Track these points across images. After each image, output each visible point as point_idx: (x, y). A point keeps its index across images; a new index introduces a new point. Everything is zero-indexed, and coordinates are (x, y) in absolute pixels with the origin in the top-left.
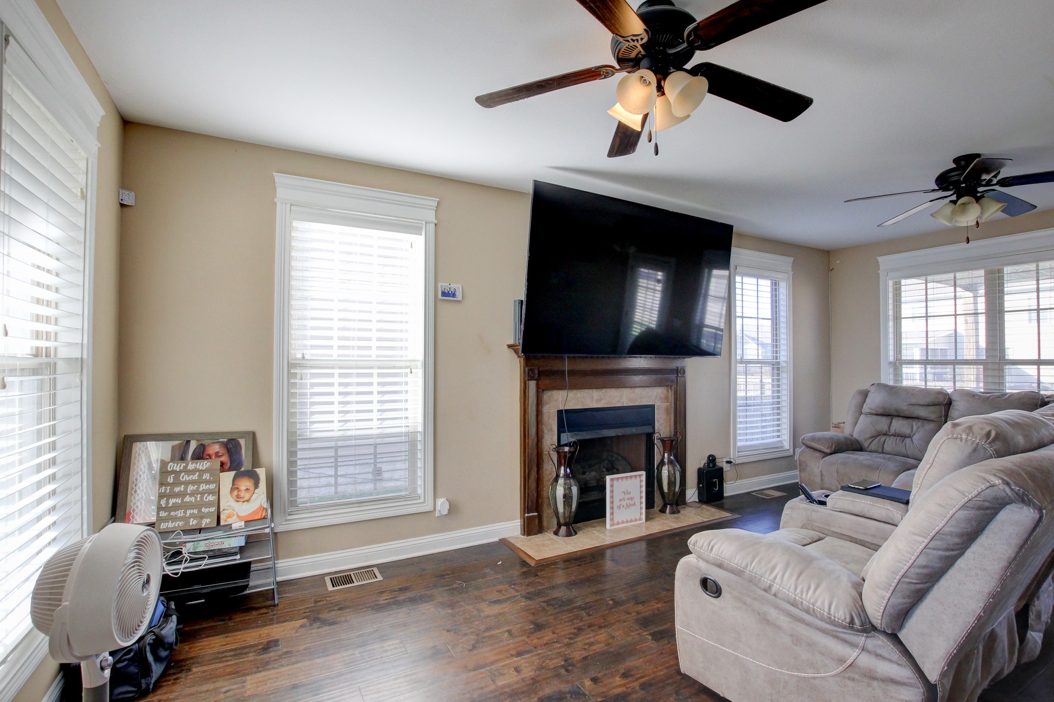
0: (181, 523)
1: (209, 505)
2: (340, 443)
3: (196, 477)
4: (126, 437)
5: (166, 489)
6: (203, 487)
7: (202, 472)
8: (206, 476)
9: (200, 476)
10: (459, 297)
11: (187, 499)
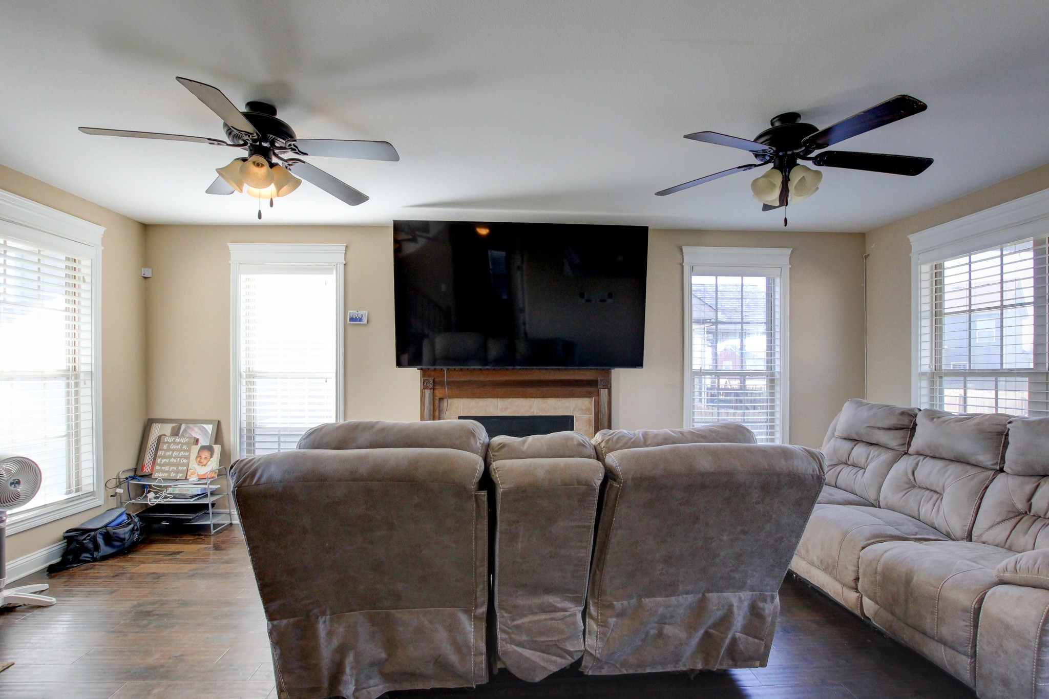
0: (166, 475)
1: (183, 465)
2: (282, 433)
3: (179, 447)
4: (149, 419)
5: (162, 453)
6: (182, 453)
7: (183, 444)
8: (185, 447)
9: (181, 446)
10: (365, 321)
11: (172, 460)
